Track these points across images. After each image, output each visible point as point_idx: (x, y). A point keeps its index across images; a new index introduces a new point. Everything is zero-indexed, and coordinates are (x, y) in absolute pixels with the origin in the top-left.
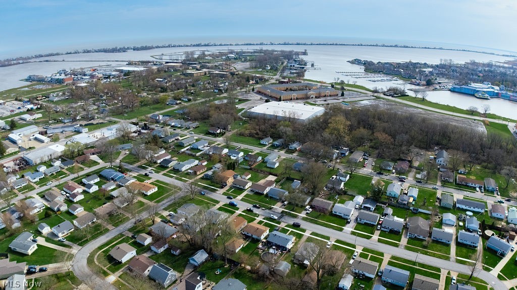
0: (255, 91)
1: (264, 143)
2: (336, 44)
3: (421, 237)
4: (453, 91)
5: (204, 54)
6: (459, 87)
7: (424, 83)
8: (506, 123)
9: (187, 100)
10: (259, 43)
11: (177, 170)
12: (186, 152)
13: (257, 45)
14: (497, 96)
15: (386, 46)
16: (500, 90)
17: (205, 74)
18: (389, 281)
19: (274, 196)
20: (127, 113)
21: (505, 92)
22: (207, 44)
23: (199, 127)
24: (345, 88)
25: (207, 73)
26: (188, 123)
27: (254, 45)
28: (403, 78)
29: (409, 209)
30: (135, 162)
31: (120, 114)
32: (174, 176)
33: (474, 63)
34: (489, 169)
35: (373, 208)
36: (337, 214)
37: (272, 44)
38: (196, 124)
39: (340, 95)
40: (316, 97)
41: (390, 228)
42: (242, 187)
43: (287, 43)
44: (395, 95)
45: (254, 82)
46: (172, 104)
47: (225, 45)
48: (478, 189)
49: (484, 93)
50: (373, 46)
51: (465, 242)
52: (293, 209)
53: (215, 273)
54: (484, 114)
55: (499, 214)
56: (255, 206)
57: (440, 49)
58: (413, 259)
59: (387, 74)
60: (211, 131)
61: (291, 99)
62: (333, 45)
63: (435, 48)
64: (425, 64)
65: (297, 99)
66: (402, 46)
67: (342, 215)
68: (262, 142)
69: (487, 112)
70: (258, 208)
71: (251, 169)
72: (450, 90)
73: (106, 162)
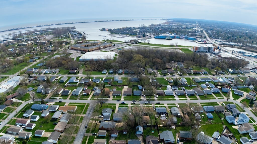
0: (70, 48)
1: (104, 73)
2: (85, 22)
3: (202, 94)
4: (155, 38)
5: (21, 34)
6: (158, 36)
7: (142, 36)
8: (188, 48)
9: (37, 58)
10: (45, 25)
11: (75, 95)
12: (69, 84)
13: (44, 26)
14: (174, 38)
15: (108, 21)
16: (174, 35)
17: (32, 44)
18: (208, 111)
19: (137, 95)
20: (8, 71)
21: (177, 36)
22: (17, 28)
23: (60, 71)
24: (112, 42)
25: (33, 43)
26: (53, 70)
27: (42, 26)
28: (131, 35)
29: (188, 86)
30: (44, 96)
31: (4, 72)
32: (77, 99)
33: (152, 25)
34: (198, 66)
35: (177, 88)
36: (168, 94)
37: (52, 25)
38: (58, 70)
39: (113, 46)
40: (103, 48)
41: (190, 94)
42: (119, 95)
43: (60, 24)
44: (136, 43)
45: (64, 44)
46: (31, 62)
47: (27, 28)
48: (202, 74)
49: (169, 37)
50: (102, 21)
51: (216, 92)
52: (150, 97)
53: (152, 133)
54: (176, 46)
55: (216, 81)
56: (134, 101)
57: (132, 20)
58: (208, 102)
59: (122, 34)
60: (71, 72)
61: (93, 50)
62: (83, 22)
63: (130, 20)
64: (134, 28)
65: (95, 50)
66: (116, 20)
67: (170, 94)
68: (103, 72)
69: (177, 45)
70: (136, 101)
71: (112, 86)
72: (154, 38)
73: (26, 101)
